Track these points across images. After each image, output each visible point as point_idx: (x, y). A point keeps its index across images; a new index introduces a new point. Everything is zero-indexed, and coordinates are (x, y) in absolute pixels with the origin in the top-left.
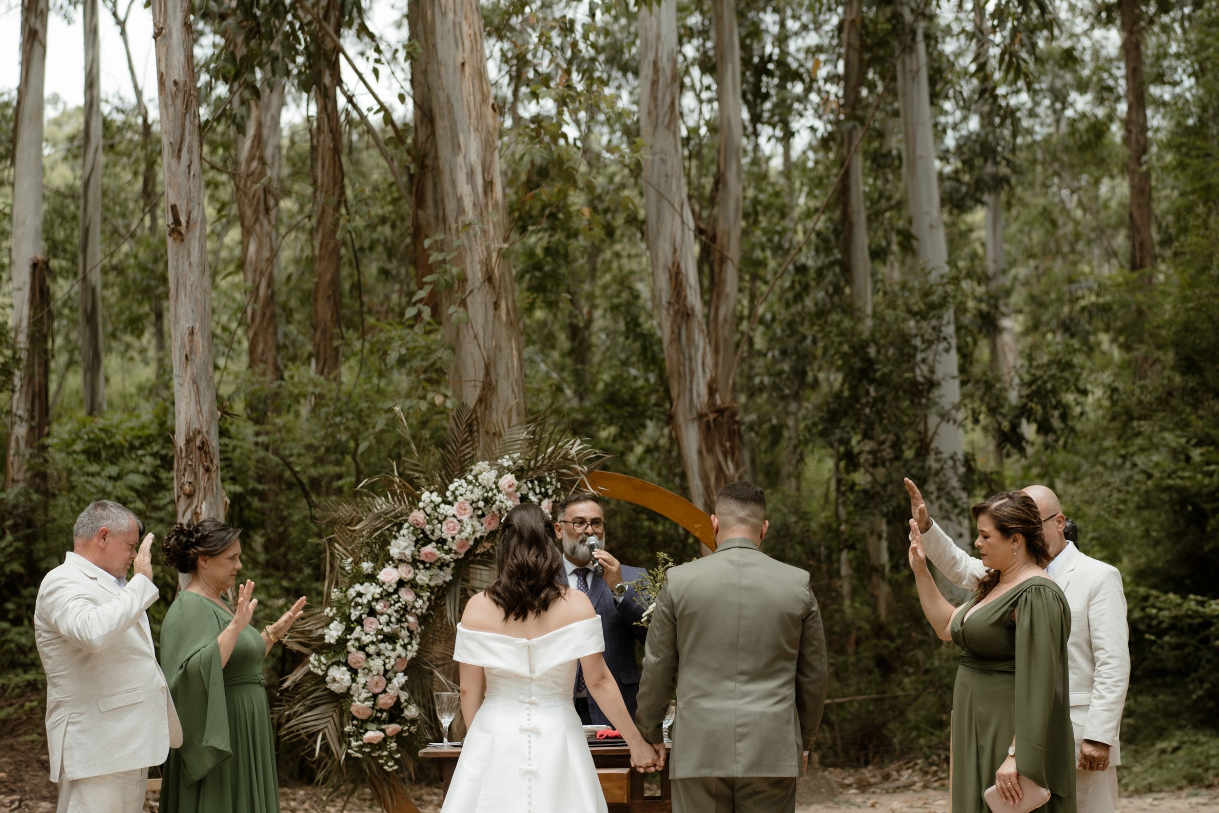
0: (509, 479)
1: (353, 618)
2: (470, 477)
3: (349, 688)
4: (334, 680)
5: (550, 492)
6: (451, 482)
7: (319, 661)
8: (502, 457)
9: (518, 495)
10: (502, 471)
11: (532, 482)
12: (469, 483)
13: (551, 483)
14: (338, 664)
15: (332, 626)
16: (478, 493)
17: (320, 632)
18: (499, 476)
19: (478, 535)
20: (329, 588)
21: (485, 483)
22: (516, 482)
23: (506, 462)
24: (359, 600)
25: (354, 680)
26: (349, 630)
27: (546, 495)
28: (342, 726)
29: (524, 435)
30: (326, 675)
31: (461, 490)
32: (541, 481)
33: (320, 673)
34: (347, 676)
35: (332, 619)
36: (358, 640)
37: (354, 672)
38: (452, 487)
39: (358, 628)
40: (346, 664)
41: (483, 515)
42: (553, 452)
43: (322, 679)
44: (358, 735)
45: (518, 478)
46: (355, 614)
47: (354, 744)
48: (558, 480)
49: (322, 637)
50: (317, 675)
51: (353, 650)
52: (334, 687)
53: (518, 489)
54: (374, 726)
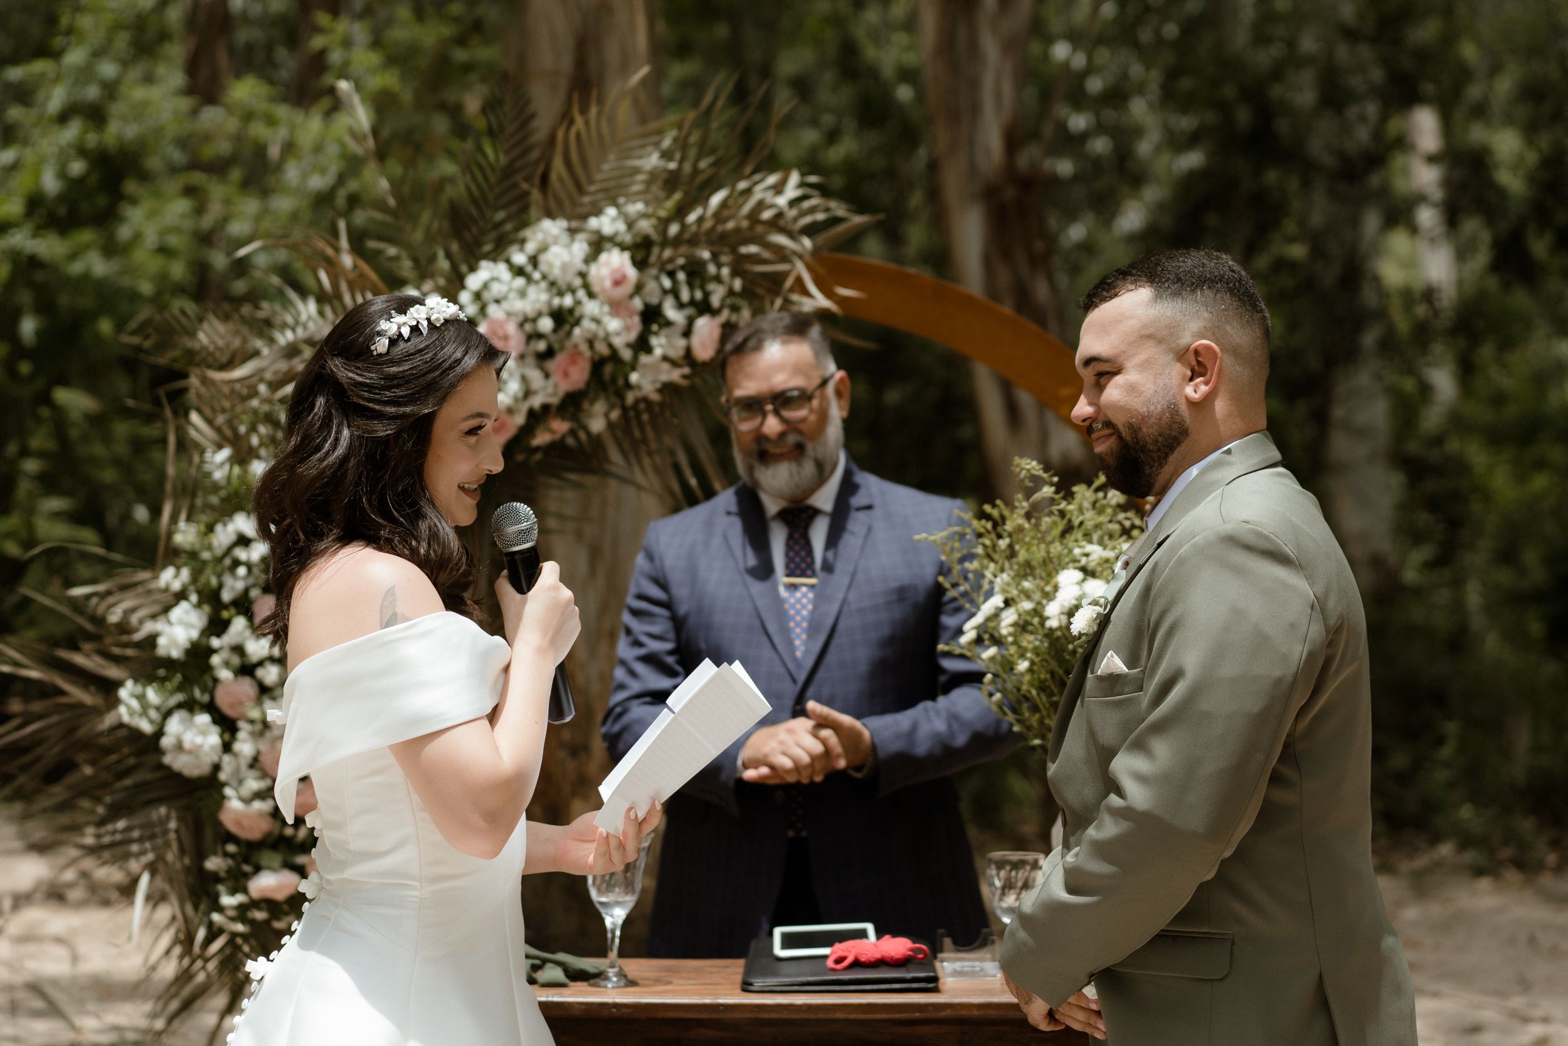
0: (616, 261)
1: (226, 596)
2: (519, 259)
3: (217, 767)
4: (179, 747)
5: (715, 301)
6: (473, 269)
7: (141, 698)
8: (598, 212)
9: (638, 304)
10: (598, 244)
11: (671, 275)
12: (519, 271)
13: (718, 279)
14: (190, 706)
15: (178, 613)
16: (538, 298)
17: (149, 627)
18: (593, 255)
19: (537, 402)
20: (174, 519)
21: (556, 273)
22: (632, 273)
23: (608, 222)
24: (241, 554)
25: (227, 747)
26: (217, 626)
27: (704, 308)
28: (201, 855)
29: (652, 160)
30: (159, 733)
31: (496, 289)
32: (696, 273)
33: (146, 727)
34: (213, 739)
35: (181, 596)
36: (239, 649)
37: (227, 725)
38: (474, 281)
39: (239, 624)
40: (211, 708)
41: (549, 353)
42: (724, 204)
43: (150, 744)
44: (238, 882)
45: (640, 264)
46: (232, 588)
47: (227, 900)
48: (735, 273)
49: (151, 641)
50: (135, 734)
51: (225, 674)
52: (178, 763)
53: (639, 288)
54: (276, 859)
